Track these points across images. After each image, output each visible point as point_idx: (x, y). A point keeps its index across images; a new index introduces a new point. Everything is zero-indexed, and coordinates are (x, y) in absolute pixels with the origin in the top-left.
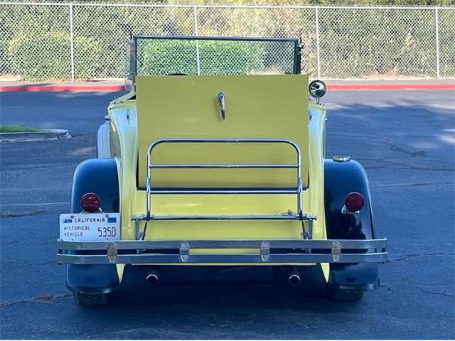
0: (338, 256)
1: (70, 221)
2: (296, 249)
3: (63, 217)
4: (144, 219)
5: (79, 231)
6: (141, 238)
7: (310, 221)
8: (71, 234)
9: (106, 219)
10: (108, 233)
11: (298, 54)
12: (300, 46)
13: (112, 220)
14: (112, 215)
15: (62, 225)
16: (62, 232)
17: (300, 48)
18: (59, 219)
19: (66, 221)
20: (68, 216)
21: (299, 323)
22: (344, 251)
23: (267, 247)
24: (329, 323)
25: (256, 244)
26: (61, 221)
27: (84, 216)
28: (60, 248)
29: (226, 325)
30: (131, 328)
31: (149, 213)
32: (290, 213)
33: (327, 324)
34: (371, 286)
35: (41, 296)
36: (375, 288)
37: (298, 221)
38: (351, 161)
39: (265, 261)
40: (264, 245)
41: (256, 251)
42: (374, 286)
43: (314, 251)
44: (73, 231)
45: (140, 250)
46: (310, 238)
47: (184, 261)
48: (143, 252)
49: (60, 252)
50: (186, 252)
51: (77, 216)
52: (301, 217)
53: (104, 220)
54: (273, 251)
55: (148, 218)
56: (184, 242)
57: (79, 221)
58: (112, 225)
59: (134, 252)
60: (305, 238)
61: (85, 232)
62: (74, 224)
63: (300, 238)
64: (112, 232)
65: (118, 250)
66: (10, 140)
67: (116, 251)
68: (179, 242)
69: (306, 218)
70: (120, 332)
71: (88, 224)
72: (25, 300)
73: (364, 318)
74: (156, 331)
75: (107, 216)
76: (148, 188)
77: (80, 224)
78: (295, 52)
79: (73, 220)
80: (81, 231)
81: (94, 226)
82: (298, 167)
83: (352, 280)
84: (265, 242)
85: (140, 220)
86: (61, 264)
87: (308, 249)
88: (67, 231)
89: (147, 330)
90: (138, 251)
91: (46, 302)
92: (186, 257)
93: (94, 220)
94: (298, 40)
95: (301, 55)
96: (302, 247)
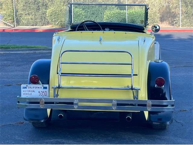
0: (150, 108)
1: (26, 88)
2: (130, 104)
3: (22, 86)
4: (57, 88)
5: (30, 93)
6: (56, 97)
7: (137, 90)
8: (26, 94)
9: (42, 87)
10: (43, 94)
11: (147, 12)
12: (148, 8)
13: (45, 88)
14: (45, 86)
15: (22, 90)
16: (22, 93)
17: (148, 9)
19: (24, 88)
20: (25, 85)
21: (132, 140)
22: (153, 106)
23: (115, 103)
24: (147, 140)
25: (110, 101)
26: (22, 88)
27: (32, 85)
28: (19, 101)
29: (98, 139)
30: (53, 139)
31: (59, 85)
32: (128, 87)
33: (146, 140)
34: (168, 123)
35: (18, 122)
36: (170, 124)
37: (131, 90)
38: (163, 62)
39: (114, 109)
40: (114, 101)
41: (110, 105)
42: (170, 123)
43: (139, 105)
45: (56, 102)
46: (137, 99)
47: (76, 108)
48: (57, 103)
49: (19, 102)
50: (77, 104)
51: (29, 85)
52: (132, 89)
53: (41, 88)
54: (118, 104)
55: (59, 87)
56: (76, 99)
57: (30, 88)
58: (45, 90)
59: (53, 103)
60: (134, 99)
61: (33, 93)
62: (27, 89)
63: (132, 99)
64: (45, 93)
65: (45, 102)
66: (36, 52)
67: (44, 103)
68: (74, 99)
69: (134, 89)
70: (47, 141)
71: (34, 89)
72: (11, 124)
73: (165, 138)
74: (64, 141)
75: (43, 86)
77: (31, 89)
78: (145, 11)
79: (27, 87)
80: (31, 92)
81: (37, 90)
82: (132, 64)
83: (160, 119)
84: (115, 100)
85: (55, 88)
86: (19, 108)
87: (136, 104)
88: (24, 93)
89: (59, 140)
90: (55, 103)
91: (20, 125)
92: (77, 106)
93: (37, 88)
94: (146, 5)
95: (148, 12)
96: (133, 103)
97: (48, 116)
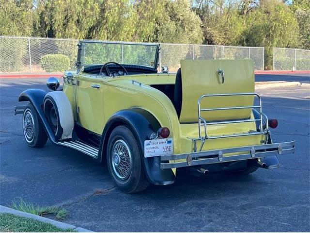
1: (149, 144)
3: (146, 142)
5: (153, 150)
8: (150, 152)
9: (167, 142)
10: (168, 149)
13: (169, 142)
14: (169, 139)
15: (146, 147)
16: (146, 150)
18: (144, 143)
19: (147, 145)
20: (148, 142)
23: (254, 149)
26: (145, 145)
27: (157, 141)
31: (206, 136)
39: (253, 157)
44: (151, 150)
47: (221, 161)
51: (153, 141)
53: (165, 142)
57: (154, 144)
58: (169, 145)
61: (157, 150)
62: (151, 146)
67: (192, 159)
68: (218, 151)
71: (158, 145)
75: (167, 140)
76: (205, 122)
77: (154, 146)
79: (151, 143)
80: (155, 149)
81: (161, 146)
88: (147, 150)
91: (105, 194)
92: (222, 158)
93: (161, 143)
97: (175, 173)
